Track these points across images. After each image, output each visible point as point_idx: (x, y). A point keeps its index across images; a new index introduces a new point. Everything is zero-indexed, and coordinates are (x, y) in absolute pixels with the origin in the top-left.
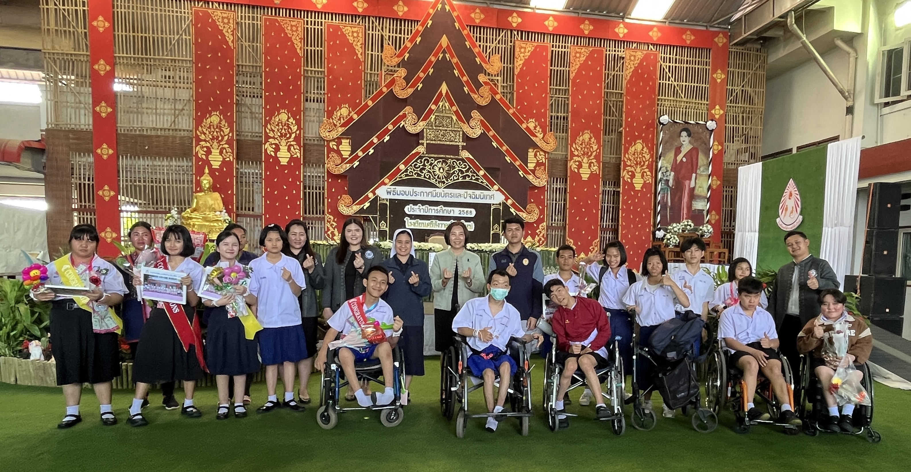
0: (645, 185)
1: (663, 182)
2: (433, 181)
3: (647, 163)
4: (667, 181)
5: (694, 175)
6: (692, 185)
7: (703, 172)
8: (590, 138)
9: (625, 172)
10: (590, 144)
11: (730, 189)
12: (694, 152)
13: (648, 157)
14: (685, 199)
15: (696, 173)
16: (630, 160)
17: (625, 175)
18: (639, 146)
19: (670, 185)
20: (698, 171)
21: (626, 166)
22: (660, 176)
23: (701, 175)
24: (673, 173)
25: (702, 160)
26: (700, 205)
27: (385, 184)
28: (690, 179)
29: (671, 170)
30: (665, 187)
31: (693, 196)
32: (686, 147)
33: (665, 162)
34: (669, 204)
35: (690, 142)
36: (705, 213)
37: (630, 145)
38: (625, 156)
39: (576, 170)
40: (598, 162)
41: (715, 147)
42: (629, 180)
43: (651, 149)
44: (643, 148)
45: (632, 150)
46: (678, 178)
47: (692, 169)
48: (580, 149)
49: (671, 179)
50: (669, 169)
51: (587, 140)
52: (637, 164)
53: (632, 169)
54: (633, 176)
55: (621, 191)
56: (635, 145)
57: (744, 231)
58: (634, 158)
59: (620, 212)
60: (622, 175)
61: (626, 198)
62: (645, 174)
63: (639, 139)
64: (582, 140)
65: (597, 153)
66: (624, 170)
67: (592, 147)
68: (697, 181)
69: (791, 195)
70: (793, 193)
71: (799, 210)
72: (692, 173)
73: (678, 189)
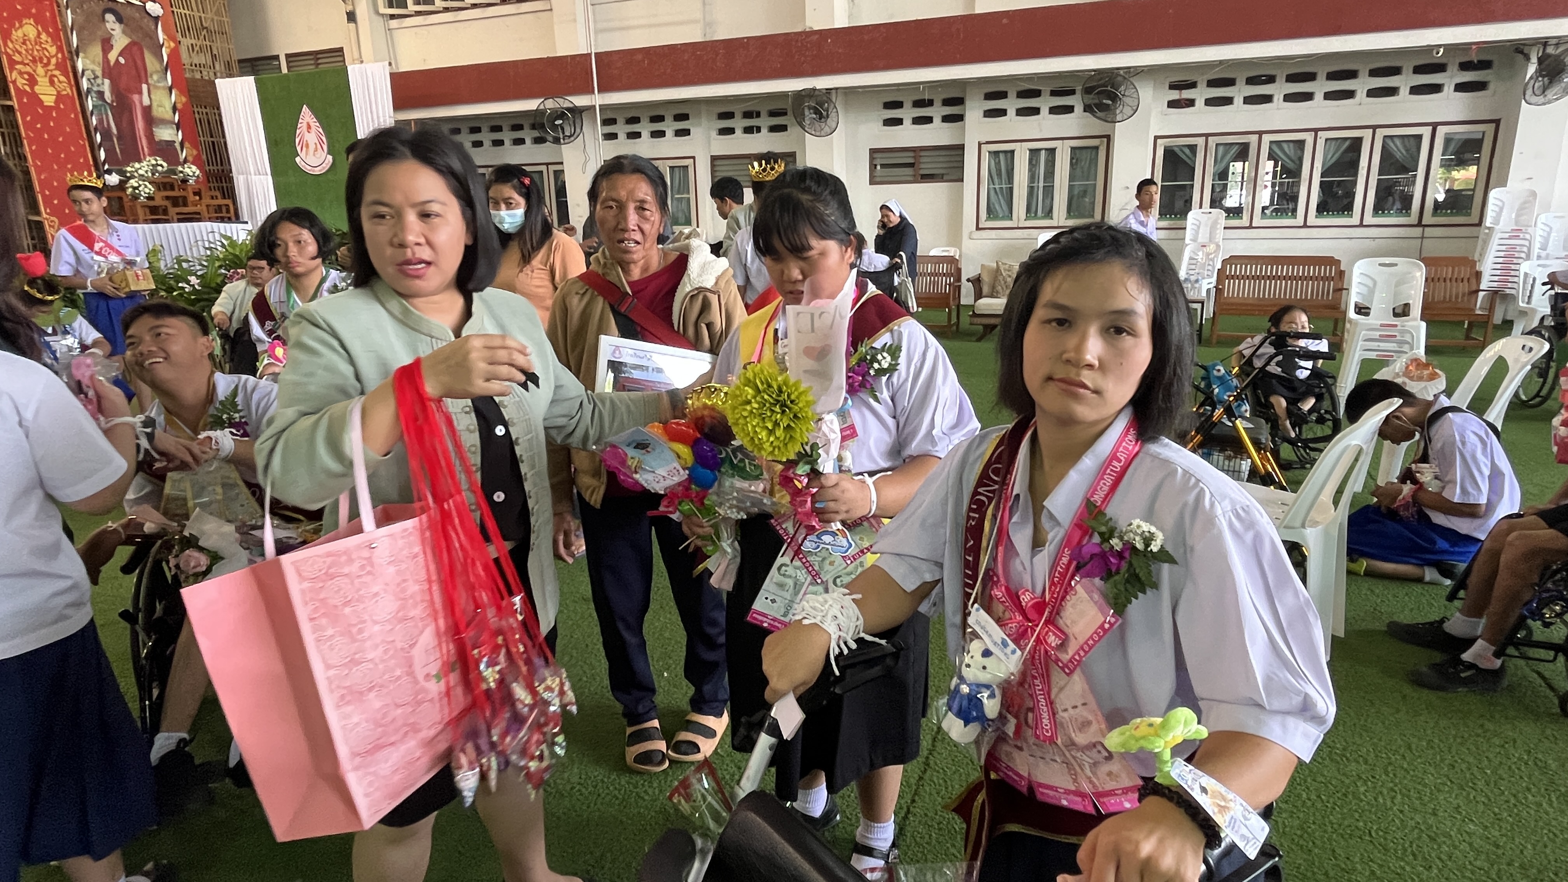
0: (59, 97)
1: (94, 95)
3: (53, 61)
4: (101, 94)
5: (145, 87)
6: (146, 101)
7: (158, 82)
9: (15, 74)
11: (204, 111)
12: (135, 48)
13: (53, 50)
14: (140, 124)
15: (147, 83)
16: (20, 53)
17: (16, 79)
18: (29, 29)
19: (109, 101)
20: (150, 81)
21: (12, 63)
24: (107, 82)
25: (151, 63)
26: (165, 134)
28: (140, 93)
29: (104, 77)
30: (100, 102)
31: (151, 121)
32: (120, 41)
33: (87, 62)
34: (115, 131)
35: (124, 32)
36: (177, 145)
37: (12, 26)
38: (6, 45)
41: (166, 44)
42: (27, 88)
43: (55, 38)
44: (39, 34)
45: (17, 34)
46: (119, 90)
47: (139, 76)
49: (107, 90)
50: (99, 73)
52: (34, 61)
53: (28, 69)
54: (32, 81)
55: (16, 107)
56: (21, 26)
57: (247, 173)
58: (26, 50)
59: (25, 142)
60: (9, 79)
61: (29, 118)
62: (56, 80)
63: (27, 17)
66: (12, 69)
68: (153, 97)
69: (309, 127)
70: (312, 124)
71: (325, 147)
72: (141, 83)
73: (122, 107)
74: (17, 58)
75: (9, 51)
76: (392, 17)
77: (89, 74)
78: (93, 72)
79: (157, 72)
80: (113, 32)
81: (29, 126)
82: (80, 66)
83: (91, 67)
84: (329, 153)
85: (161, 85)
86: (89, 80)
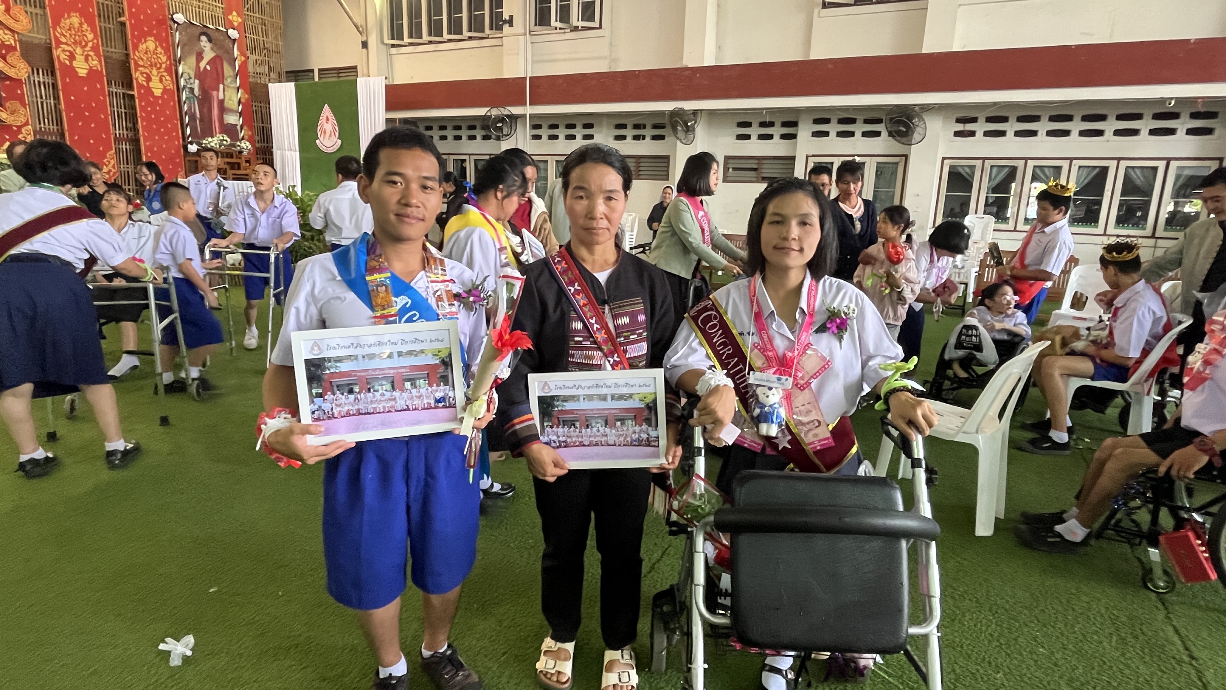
0: (165, 91)
1: (187, 90)
3: (164, 66)
4: (192, 90)
5: (221, 86)
6: (221, 96)
7: (231, 83)
8: (81, 24)
9: (138, 74)
10: (82, 31)
11: (260, 105)
12: (218, 60)
13: (164, 59)
14: (215, 112)
15: (223, 84)
16: (142, 60)
17: (138, 77)
18: (151, 44)
19: (197, 95)
21: (137, 66)
22: (182, 83)
23: (229, 87)
24: (197, 82)
25: (227, 70)
26: (232, 119)
28: (218, 90)
29: (195, 78)
30: (191, 95)
31: (223, 109)
33: (186, 67)
34: (198, 116)
35: (212, 49)
36: (239, 128)
37: (140, 41)
38: (134, 54)
39: (68, 63)
40: (98, 55)
41: (239, 58)
42: (145, 83)
43: (167, 50)
44: (156, 47)
45: (143, 47)
46: (204, 88)
47: (218, 78)
48: (68, 35)
49: (196, 87)
51: (77, 25)
52: (151, 66)
53: (147, 71)
54: (149, 79)
55: (136, 95)
56: (145, 42)
57: (282, 149)
58: (147, 59)
59: (139, 120)
60: (134, 76)
61: (143, 103)
62: (164, 78)
63: (151, 35)
64: (68, 24)
65: (93, 43)
66: (136, 70)
67: (86, 36)
68: (226, 93)
69: (327, 119)
70: (330, 118)
71: (337, 134)
72: (219, 84)
73: (205, 99)
74: (141, 63)
75: (136, 58)
76: (393, 46)
77: (186, 76)
79: (231, 76)
80: (204, 48)
81: (143, 108)
82: (180, 70)
83: (187, 71)
84: (339, 138)
85: (233, 85)
86: (185, 80)
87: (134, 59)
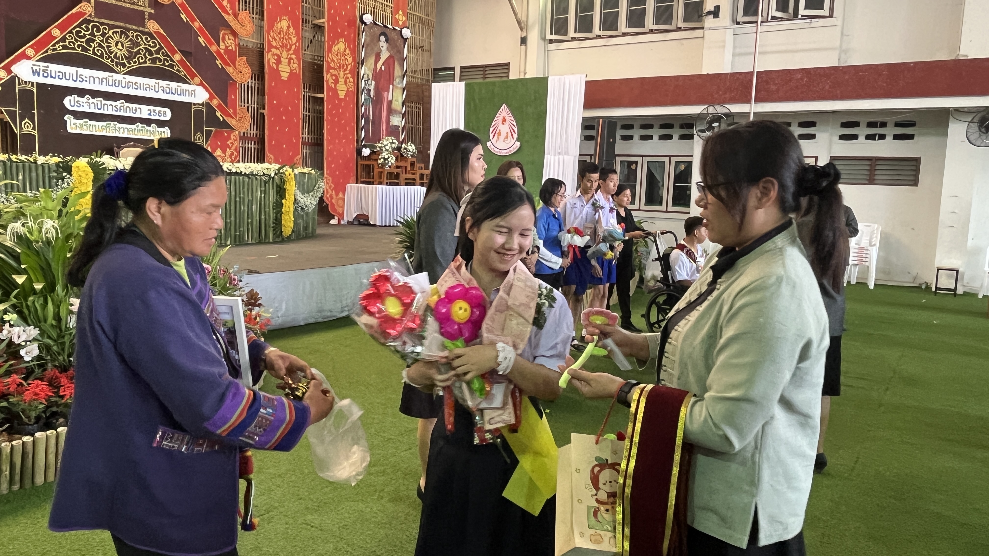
0: (348, 93)
1: (365, 92)
2: (108, 62)
3: (349, 67)
4: (369, 90)
5: (391, 86)
6: (390, 97)
7: (399, 83)
8: (289, 27)
9: (329, 76)
10: (289, 34)
12: (391, 60)
13: (350, 60)
14: (384, 114)
15: (393, 85)
18: (341, 46)
19: (372, 96)
20: (394, 83)
21: (329, 68)
22: (362, 84)
24: (373, 82)
25: (397, 71)
27: (29, 58)
28: (388, 91)
29: (373, 79)
30: (368, 97)
31: (391, 111)
32: (385, 55)
33: (366, 69)
34: (371, 118)
35: (387, 49)
37: (333, 43)
38: (328, 56)
39: (275, 66)
40: (298, 58)
42: (333, 86)
43: (352, 52)
44: (345, 48)
45: (335, 49)
46: (378, 89)
47: (390, 78)
48: (278, 39)
49: (372, 88)
50: (370, 77)
51: (285, 28)
52: (340, 67)
53: (336, 73)
54: (336, 81)
55: (325, 99)
56: (338, 43)
59: (325, 123)
60: (325, 79)
61: (330, 107)
62: (348, 80)
63: (342, 37)
64: (279, 27)
65: (296, 46)
66: (328, 72)
67: (290, 38)
68: (394, 94)
72: (390, 84)
73: (378, 101)
74: (332, 65)
75: (329, 60)
77: (366, 77)
78: (368, 75)
80: (382, 49)
81: (329, 113)
82: (362, 72)
83: (367, 72)
85: (399, 86)
86: (365, 81)
87: (327, 62)
